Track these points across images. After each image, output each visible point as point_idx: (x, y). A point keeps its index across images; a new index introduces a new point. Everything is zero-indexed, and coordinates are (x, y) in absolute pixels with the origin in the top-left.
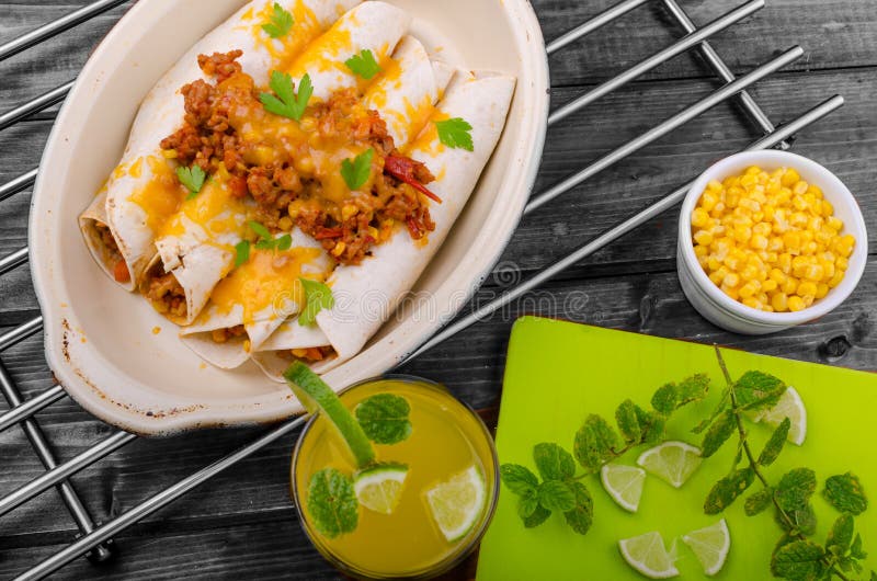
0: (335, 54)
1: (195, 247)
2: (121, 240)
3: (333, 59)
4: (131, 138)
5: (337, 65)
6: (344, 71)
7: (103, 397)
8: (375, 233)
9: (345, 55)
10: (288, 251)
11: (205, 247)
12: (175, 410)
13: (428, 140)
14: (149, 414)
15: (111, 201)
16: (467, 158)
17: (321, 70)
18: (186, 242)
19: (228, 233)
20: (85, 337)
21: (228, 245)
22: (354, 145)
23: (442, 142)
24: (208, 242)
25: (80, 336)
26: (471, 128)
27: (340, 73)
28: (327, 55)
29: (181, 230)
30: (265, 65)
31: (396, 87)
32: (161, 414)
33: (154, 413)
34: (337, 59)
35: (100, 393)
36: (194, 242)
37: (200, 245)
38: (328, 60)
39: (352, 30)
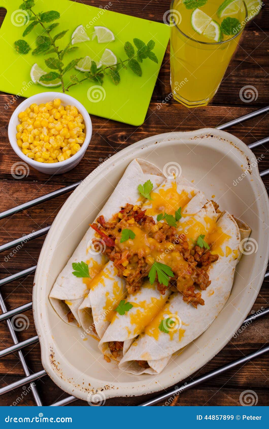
0: (138, 311)
1: (199, 212)
2: (232, 219)
3: (139, 308)
4: (233, 276)
5: (137, 306)
6: (134, 303)
7: (231, 143)
8: (120, 215)
9: (133, 311)
10: (158, 214)
11: (195, 213)
12: (202, 138)
13: (94, 268)
14: (212, 136)
15: (238, 239)
16: (76, 260)
17: (145, 302)
18: (203, 213)
19: (185, 222)
20: (241, 167)
21: (185, 217)
22: (129, 248)
23: (87, 266)
24: (193, 215)
25: (244, 168)
26: (73, 273)
27: (135, 302)
28: (142, 310)
29: (206, 219)
30: (172, 306)
31: (108, 293)
32: (207, 136)
33: (210, 137)
34: (137, 308)
35: (233, 144)
36: (200, 214)
37: (197, 213)
38: (142, 308)
39: (129, 325)
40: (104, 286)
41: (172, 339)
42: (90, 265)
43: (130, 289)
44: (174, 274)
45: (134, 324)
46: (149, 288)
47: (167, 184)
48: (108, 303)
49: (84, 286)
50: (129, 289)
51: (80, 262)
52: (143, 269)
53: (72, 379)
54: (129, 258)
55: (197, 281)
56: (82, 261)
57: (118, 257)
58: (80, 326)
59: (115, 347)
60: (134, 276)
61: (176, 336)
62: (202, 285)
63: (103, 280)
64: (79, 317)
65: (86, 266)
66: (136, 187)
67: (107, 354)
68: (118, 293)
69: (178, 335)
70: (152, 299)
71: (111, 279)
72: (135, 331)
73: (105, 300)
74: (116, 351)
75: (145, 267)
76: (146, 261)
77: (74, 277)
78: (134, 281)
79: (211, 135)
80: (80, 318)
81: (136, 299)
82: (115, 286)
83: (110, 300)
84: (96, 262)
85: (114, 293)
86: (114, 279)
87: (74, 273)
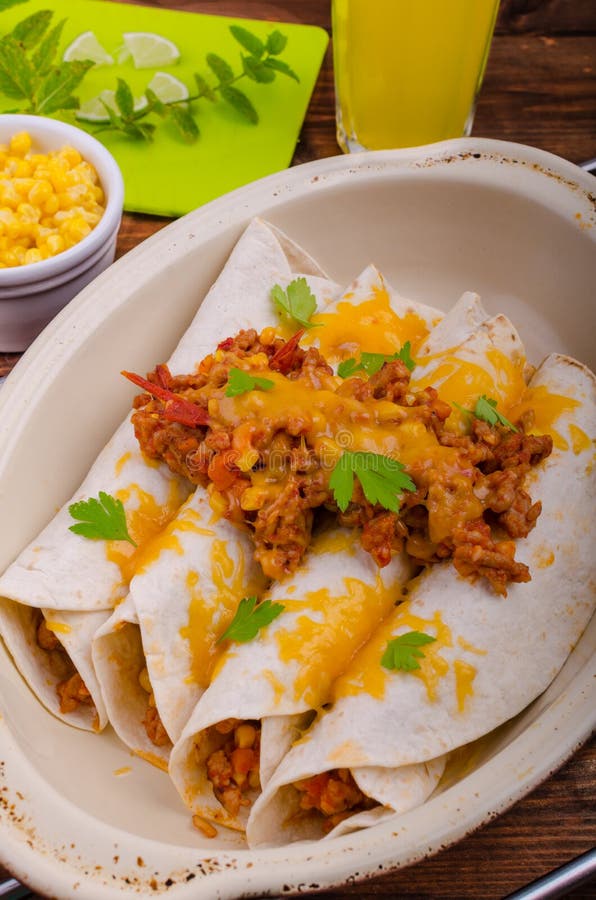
0: (303, 620)
1: (469, 340)
3: (306, 612)
5: (298, 606)
6: (288, 601)
7: (535, 166)
9: (287, 622)
10: (342, 360)
11: (455, 346)
12: (449, 161)
14: (477, 156)
17: (324, 591)
19: (428, 375)
21: (425, 364)
22: (256, 413)
23: (121, 506)
24: (452, 352)
25: (584, 220)
26: (72, 528)
27: (290, 597)
28: (317, 617)
31: (193, 577)
32: (464, 156)
33: (472, 157)
34: (299, 614)
35: (541, 170)
36: (472, 345)
37: (462, 344)
38: (315, 610)
39: (277, 666)
40: (181, 552)
41: (433, 699)
42: (131, 505)
43: (269, 561)
44: (415, 481)
45: (293, 662)
46: (334, 553)
47: (357, 290)
48: (197, 614)
49: (112, 572)
50: (265, 562)
51: (96, 496)
52: (309, 481)
53: (73, 846)
54: (259, 442)
55: (493, 501)
56: (100, 493)
57: (223, 440)
58: (102, 724)
59: (229, 771)
60: (278, 501)
61: (447, 687)
62: (514, 518)
63: (175, 539)
64: (97, 678)
65: (117, 505)
66: (264, 294)
67: (204, 809)
68: (228, 582)
69: (452, 685)
70: (348, 581)
71: (202, 532)
72: (298, 687)
73: (186, 602)
74: (234, 786)
75: (314, 471)
76: (318, 451)
77: (77, 540)
78: (280, 518)
79: (473, 153)
80: (100, 682)
81: (292, 589)
82: (219, 555)
83: (202, 601)
84: (151, 498)
85: (217, 581)
86: (214, 534)
87: (76, 529)
